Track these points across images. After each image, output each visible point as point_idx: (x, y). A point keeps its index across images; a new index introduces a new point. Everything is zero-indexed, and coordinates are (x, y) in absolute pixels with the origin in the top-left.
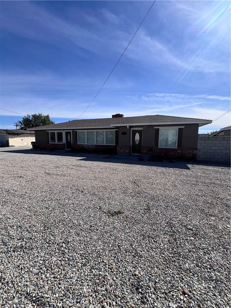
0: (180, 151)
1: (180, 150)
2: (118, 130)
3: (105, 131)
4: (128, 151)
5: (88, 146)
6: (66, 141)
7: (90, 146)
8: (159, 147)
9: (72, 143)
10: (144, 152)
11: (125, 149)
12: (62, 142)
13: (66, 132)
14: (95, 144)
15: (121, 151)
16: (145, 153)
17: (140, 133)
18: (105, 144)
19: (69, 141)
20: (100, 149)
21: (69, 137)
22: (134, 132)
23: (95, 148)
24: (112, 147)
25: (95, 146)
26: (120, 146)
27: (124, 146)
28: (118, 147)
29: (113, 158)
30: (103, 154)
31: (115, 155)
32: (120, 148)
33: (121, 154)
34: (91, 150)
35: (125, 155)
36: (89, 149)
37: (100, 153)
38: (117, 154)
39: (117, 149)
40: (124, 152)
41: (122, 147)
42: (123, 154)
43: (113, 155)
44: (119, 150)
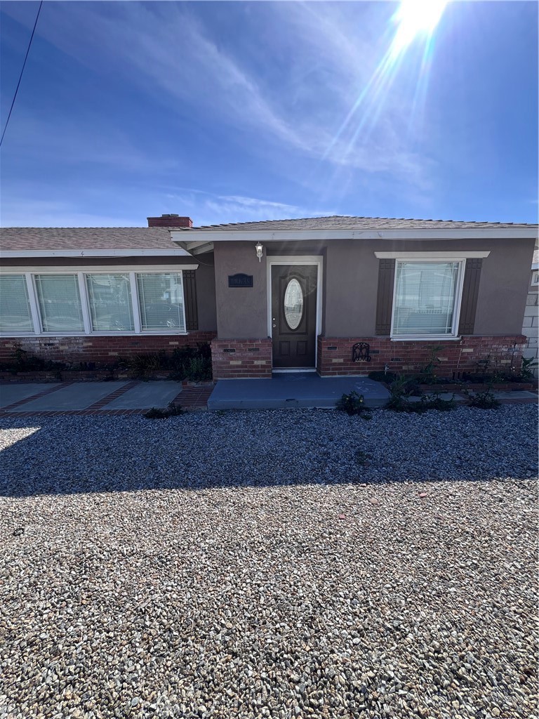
0: (471, 350)
1: (470, 347)
2: (194, 267)
3: (131, 271)
4: (264, 362)
5: (48, 343)
7: (62, 344)
8: (395, 336)
10: (335, 361)
11: (251, 354)
14: (88, 333)
15: (232, 363)
16: (340, 364)
17: (305, 281)
18: (137, 332)
20: (116, 354)
22: (282, 278)
23: (87, 351)
24: (171, 343)
25: (85, 344)
26: (225, 340)
27: (243, 341)
28: (215, 348)
29: (204, 408)
30: (132, 378)
31: (200, 383)
32: (225, 351)
33: (232, 376)
34: (67, 364)
35: (250, 378)
36: (57, 359)
37: (119, 376)
38: (212, 378)
39: (213, 355)
40: (246, 367)
41: (235, 343)
42: (239, 376)
43: (193, 384)
44: (221, 359)
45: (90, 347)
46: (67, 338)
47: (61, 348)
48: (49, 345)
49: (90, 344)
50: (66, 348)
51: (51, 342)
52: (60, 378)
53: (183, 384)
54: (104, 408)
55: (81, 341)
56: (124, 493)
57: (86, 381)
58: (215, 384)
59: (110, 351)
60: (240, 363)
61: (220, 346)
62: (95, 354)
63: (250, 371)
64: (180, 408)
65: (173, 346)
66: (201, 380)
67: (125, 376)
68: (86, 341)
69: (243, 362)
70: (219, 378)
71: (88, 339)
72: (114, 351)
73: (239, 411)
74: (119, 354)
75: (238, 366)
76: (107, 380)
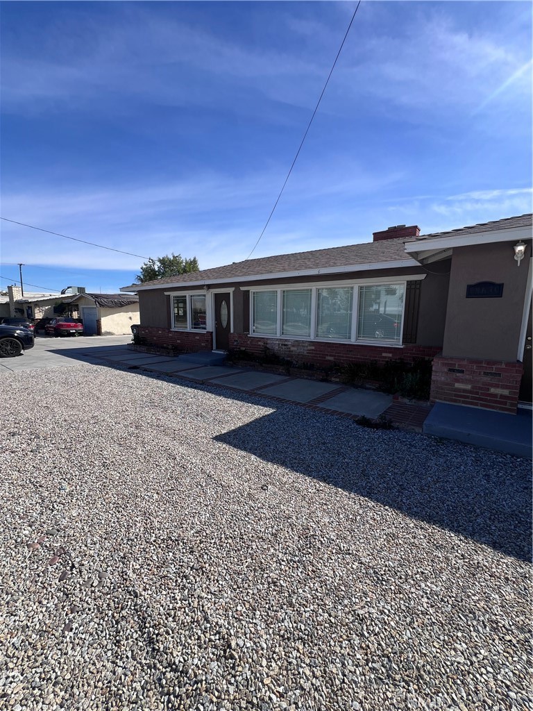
2: (422, 277)
3: (356, 284)
4: (505, 392)
6: (216, 324)
7: (293, 346)
9: (232, 331)
12: (205, 328)
13: (216, 295)
14: (312, 338)
15: (457, 385)
18: (353, 341)
19: (224, 324)
21: (224, 312)
23: (310, 353)
24: (384, 355)
25: (310, 348)
26: (452, 359)
27: (478, 362)
28: (437, 365)
29: (418, 430)
30: (344, 383)
31: (414, 400)
32: (450, 370)
33: (455, 401)
34: (294, 362)
35: (480, 408)
36: (288, 357)
37: (333, 379)
38: (428, 399)
39: (433, 374)
40: (477, 393)
41: (465, 363)
42: (464, 402)
43: (406, 401)
44: (443, 378)
45: (313, 350)
46: (297, 341)
47: (292, 349)
48: (285, 345)
49: (313, 348)
50: (295, 349)
51: (286, 343)
52: (288, 373)
53: (394, 398)
54: (321, 405)
55: (306, 345)
56: (340, 489)
57: (307, 379)
58: (432, 406)
59: (327, 355)
60: (469, 387)
61: (444, 364)
62: (315, 356)
63: (482, 399)
64: (391, 422)
65: (386, 357)
66: (414, 398)
67: (338, 380)
68: (310, 345)
69: (473, 387)
70: (437, 400)
71: (312, 343)
72: (330, 356)
73: (465, 444)
74: (335, 359)
75: (465, 391)
76: (322, 381)
